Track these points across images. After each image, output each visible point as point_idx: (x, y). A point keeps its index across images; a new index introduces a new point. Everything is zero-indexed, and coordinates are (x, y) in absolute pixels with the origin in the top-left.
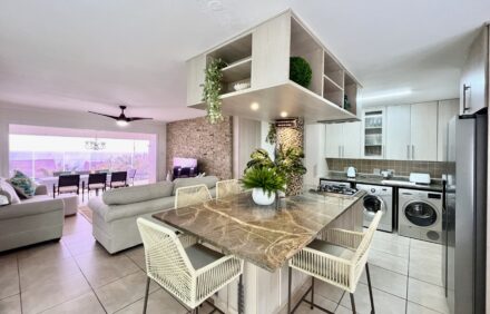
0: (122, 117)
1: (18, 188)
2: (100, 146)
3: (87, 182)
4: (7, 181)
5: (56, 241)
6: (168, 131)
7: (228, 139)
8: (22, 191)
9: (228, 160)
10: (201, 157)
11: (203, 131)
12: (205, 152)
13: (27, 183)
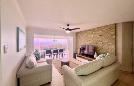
0: (68, 29)
1: (36, 56)
2: (55, 41)
3: (53, 52)
4: (33, 54)
5: (50, 83)
6: (76, 35)
7: (114, 37)
8: (37, 57)
9: (113, 46)
10: (94, 45)
11: (95, 34)
12: (96, 43)
13: (39, 54)
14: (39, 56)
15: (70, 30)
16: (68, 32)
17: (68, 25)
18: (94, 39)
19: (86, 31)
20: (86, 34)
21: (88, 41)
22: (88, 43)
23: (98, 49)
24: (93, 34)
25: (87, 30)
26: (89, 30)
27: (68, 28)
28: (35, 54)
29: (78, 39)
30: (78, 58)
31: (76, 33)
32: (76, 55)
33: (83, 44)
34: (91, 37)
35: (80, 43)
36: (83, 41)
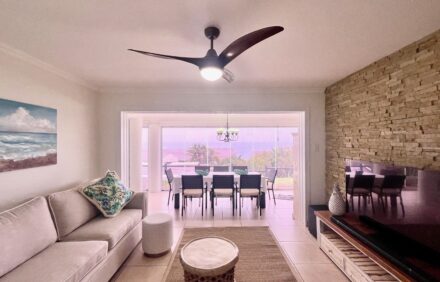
1: (94, 201)
8: (100, 205)
13: (109, 193)
14: (105, 203)
15: (222, 61)
17: (213, 32)
19: (389, 59)
20: (394, 82)
21: (409, 133)
22: (409, 147)
25: (402, 54)
26: (417, 48)
27: (212, 52)
28: (87, 194)
29: (339, 120)
30: (324, 240)
31: (327, 91)
32: (318, 219)
33: (366, 151)
34: (433, 103)
35: (349, 145)
36: (372, 137)
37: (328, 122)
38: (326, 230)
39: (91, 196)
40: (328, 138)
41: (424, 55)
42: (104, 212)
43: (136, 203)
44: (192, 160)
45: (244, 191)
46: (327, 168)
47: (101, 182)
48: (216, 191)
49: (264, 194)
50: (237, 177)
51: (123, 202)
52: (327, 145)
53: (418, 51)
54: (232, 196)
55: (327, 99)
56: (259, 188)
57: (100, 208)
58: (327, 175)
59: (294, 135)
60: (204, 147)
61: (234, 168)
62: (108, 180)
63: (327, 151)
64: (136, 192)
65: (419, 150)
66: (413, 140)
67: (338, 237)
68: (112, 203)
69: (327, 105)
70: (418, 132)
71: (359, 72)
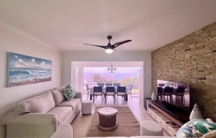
0: (109, 46)
1: (64, 94)
3: (105, 91)
4: (59, 91)
10: (194, 81)
11: (197, 48)
12: (201, 75)
13: (69, 92)
14: (68, 95)
15: (113, 47)
16: (109, 51)
17: (110, 38)
18: (194, 63)
19: (171, 44)
20: (173, 52)
21: (177, 70)
22: (177, 75)
23: (206, 97)
24: (189, 49)
26: (179, 41)
27: (109, 44)
28: (62, 92)
29: (156, 65)
30: (150, 110)
31: (152, 53)
32: (147, 103)
33: (165, 77)
34: (183, 60)
35: (159, 74)
36: (166, 72)
37: (153, 65)
38: (150, 106)
39: (64, 92)
40: (153, 72)
41: (181, 44)
42: (68, 98)
43: (78, 96)
44: (94, 82)
45: (119, 93)
46: (152, 84)
47: (66, 87)
48: (107, 93)
49: (127, 95)
50: (116, 88)
51: (74, 95)
52: (152, 75)
53: (179, 42)
54: (114, 95)
55: (152, 57)
56: (125, 92)
57: (67, 97)
58: (152, 87)
59: (140, 70)
60: (99, 76)
61: (114, 84)
62: (69, 87)
63: (152, 77)
64: (78, 92)
65: (180, 76)
66: (178, 73)
67: (155, 109)
68: (71, 95)
69: (152, 59)
70: (180, 70)
71: (163, 47)
